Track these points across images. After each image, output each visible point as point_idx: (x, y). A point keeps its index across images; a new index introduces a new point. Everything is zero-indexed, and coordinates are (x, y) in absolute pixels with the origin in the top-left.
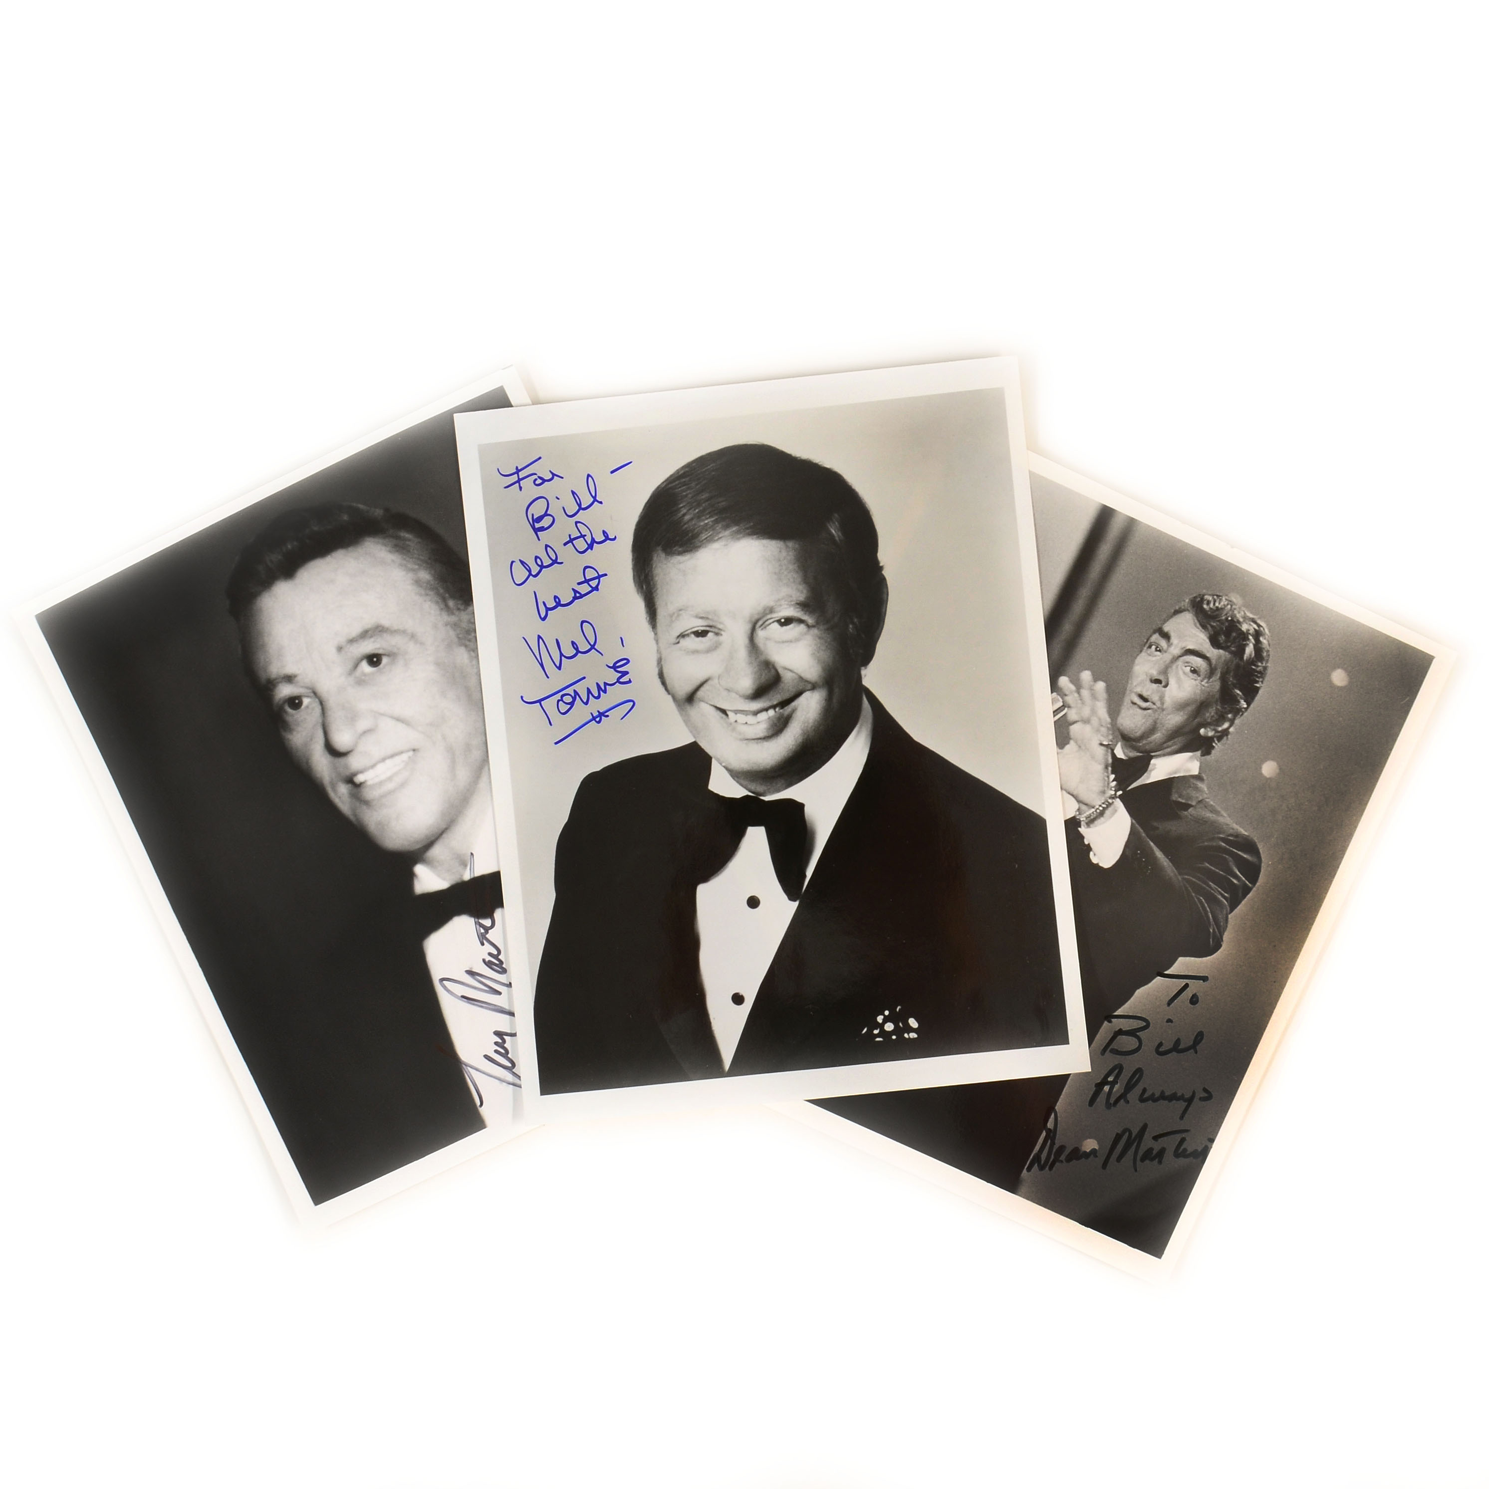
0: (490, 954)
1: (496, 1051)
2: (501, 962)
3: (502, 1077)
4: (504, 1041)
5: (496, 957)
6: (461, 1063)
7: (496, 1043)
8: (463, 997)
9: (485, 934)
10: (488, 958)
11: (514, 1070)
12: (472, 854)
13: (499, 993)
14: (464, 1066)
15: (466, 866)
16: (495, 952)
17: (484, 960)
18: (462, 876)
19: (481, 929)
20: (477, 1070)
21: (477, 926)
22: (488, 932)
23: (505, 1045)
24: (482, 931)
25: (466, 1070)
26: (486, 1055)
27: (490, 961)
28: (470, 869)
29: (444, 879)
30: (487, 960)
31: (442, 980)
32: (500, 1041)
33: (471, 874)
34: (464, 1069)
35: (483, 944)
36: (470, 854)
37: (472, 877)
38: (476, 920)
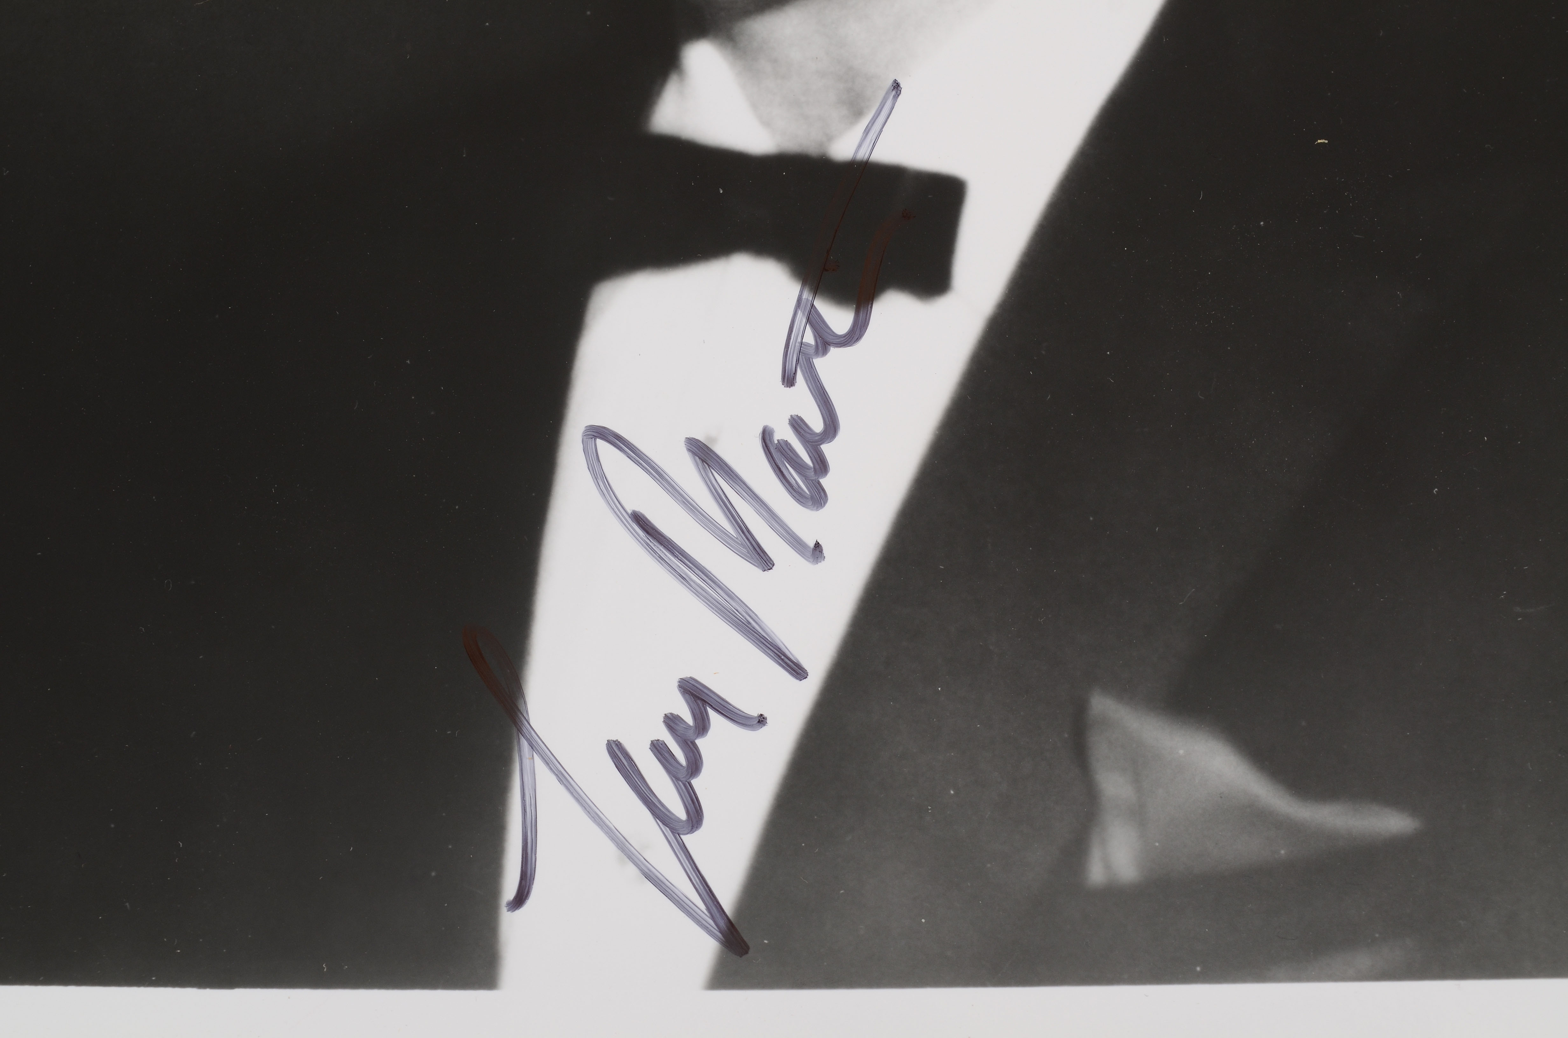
0: (798, 424)
1: (659, 749)
2: (822, 465)
3: (635, 842)
4: (702, 726)
5: (813, 443)
6: (520, 730)
7: (672, 722)
8: (639, 520)
9: (812, 351)
10: (784, 433)
11: (687, 839)
12: (896, 86)
13: (764, 561)
14: (524, 744)
15: (858, 114)
16: (817, 424)
17: (766, 436)
18: (830, 138)
19: (809, 329)
20: (563, 777)
21: (800, 313)
22: (825, 352)
23: (699, 742)
24: (809, 338)
25: (527, 762)
26: (618, 744)
27: (785, 449)
28: (867, 131)
29: (767, 123)
30: (777, 437)
31: (598, 433)
32: (689, 719)
33: (860, 146)
34: (520, 751)
35: (789, 380)
36: (889, 83)
37: (862, 155)
38: (807, 295)
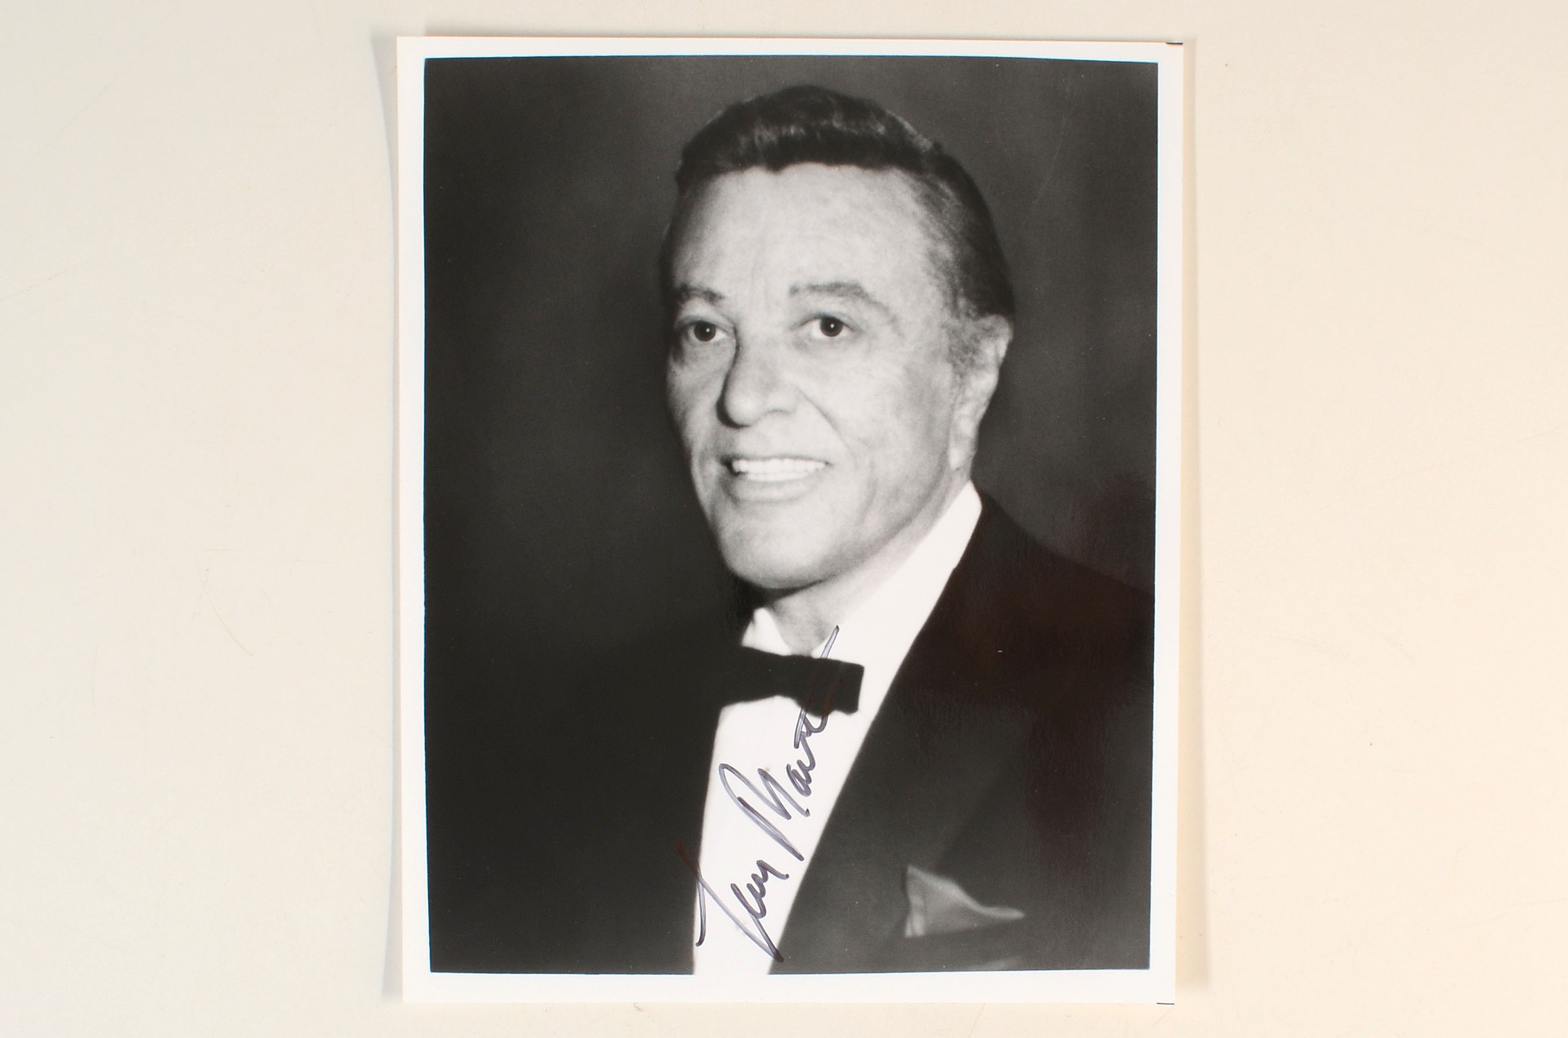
0: (800, 763)
1: (749, 886)
2: (809, 780)
3: (742, 921)
4: (766, 878)
5: (806, 770)
6: (698, 879)
7: (754, 877)
8: (740, 799)
9: (806, 734)
10: (795, 767)
11: (760, 920)
12: (838, 628)
13: (788, 816)
14: (700, 884)
15: (823, 639)
16: (807, 764)
17: (788, 768)
18: (812, 649)
19: (804, 727)
20: (715, 897)
21: (800, 720)
22: (810, 735)
23: (764, 884)
24: (804, 729)
25: (701, 892)
26: (734, 884)
27: (795, 772)
28: (826, 647)
29: (787, 643)
30: (792, 769)
31: (724, 766)
32: (761, 876)
33: (823, 652)
34: (699, 887)
35: (797, 746)
36: (835, 626)
37: (824, 656)
38: (803, 712)
